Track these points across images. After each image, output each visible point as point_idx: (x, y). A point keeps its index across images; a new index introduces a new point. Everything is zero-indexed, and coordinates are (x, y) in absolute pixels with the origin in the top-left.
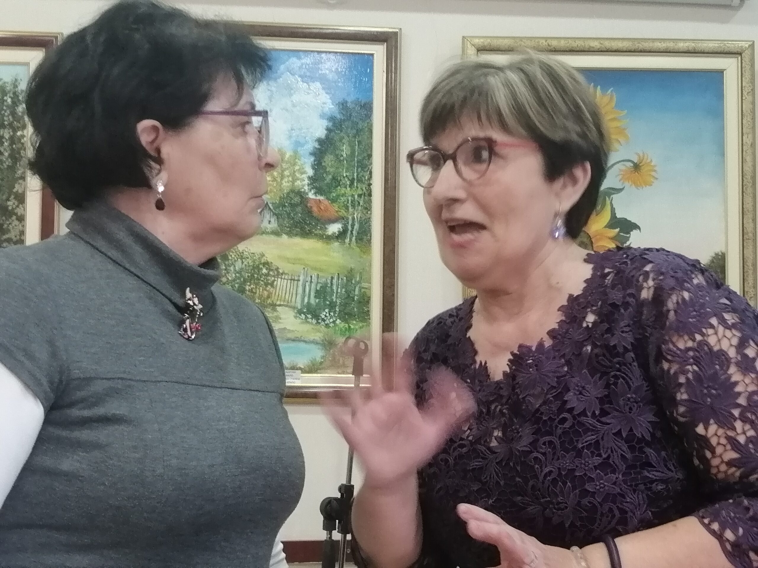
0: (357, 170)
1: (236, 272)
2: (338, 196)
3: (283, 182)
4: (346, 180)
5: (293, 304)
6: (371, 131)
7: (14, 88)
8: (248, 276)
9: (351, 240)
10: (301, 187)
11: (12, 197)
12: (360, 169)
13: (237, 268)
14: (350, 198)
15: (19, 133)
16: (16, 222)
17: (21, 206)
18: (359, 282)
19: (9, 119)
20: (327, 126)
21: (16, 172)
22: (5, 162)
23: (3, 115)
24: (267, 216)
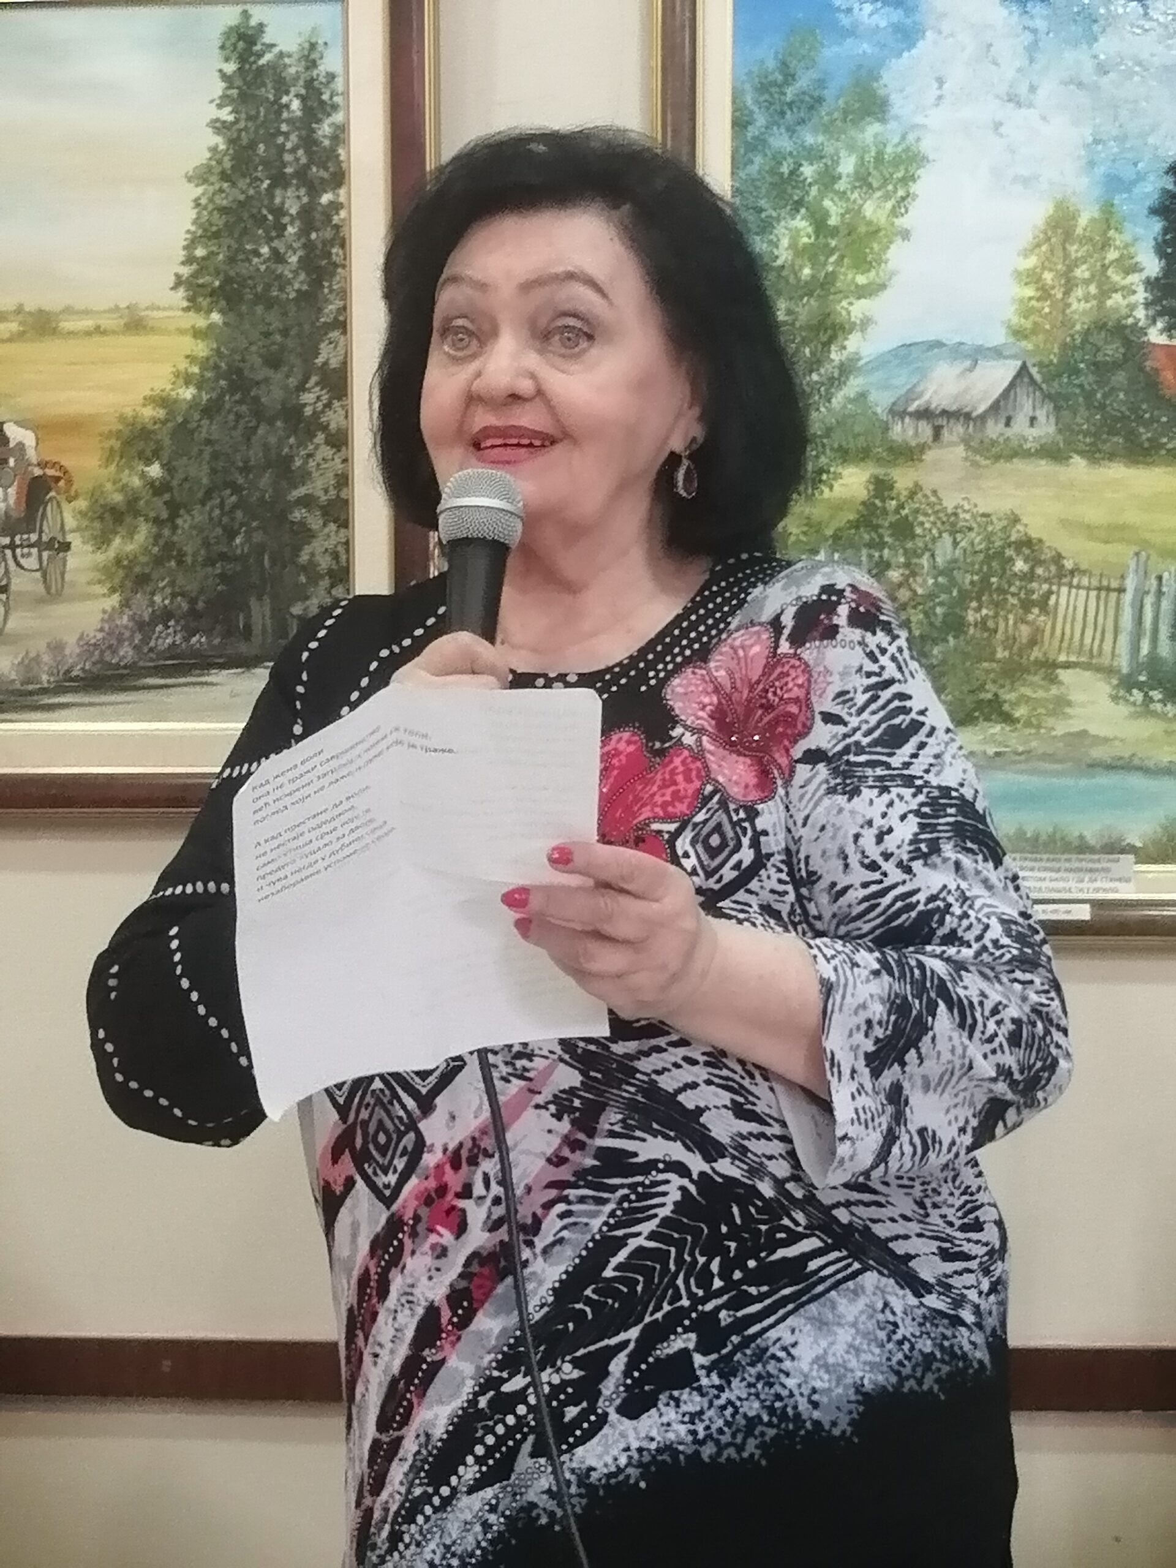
1: (937, 572)
3: (1072, 300)
5: (1106, 660)
7: (307, 68)
8: (972, 583)
10: (1124, 311)
11: (314, 379)
13: (939, 560)
15: (325, 198)
16: (326, 451)
17: (336, 404)
19: (297, 160)
21: (320, 310)
22: (289, 282)
23: (281, 149)
24: (1025, 404)
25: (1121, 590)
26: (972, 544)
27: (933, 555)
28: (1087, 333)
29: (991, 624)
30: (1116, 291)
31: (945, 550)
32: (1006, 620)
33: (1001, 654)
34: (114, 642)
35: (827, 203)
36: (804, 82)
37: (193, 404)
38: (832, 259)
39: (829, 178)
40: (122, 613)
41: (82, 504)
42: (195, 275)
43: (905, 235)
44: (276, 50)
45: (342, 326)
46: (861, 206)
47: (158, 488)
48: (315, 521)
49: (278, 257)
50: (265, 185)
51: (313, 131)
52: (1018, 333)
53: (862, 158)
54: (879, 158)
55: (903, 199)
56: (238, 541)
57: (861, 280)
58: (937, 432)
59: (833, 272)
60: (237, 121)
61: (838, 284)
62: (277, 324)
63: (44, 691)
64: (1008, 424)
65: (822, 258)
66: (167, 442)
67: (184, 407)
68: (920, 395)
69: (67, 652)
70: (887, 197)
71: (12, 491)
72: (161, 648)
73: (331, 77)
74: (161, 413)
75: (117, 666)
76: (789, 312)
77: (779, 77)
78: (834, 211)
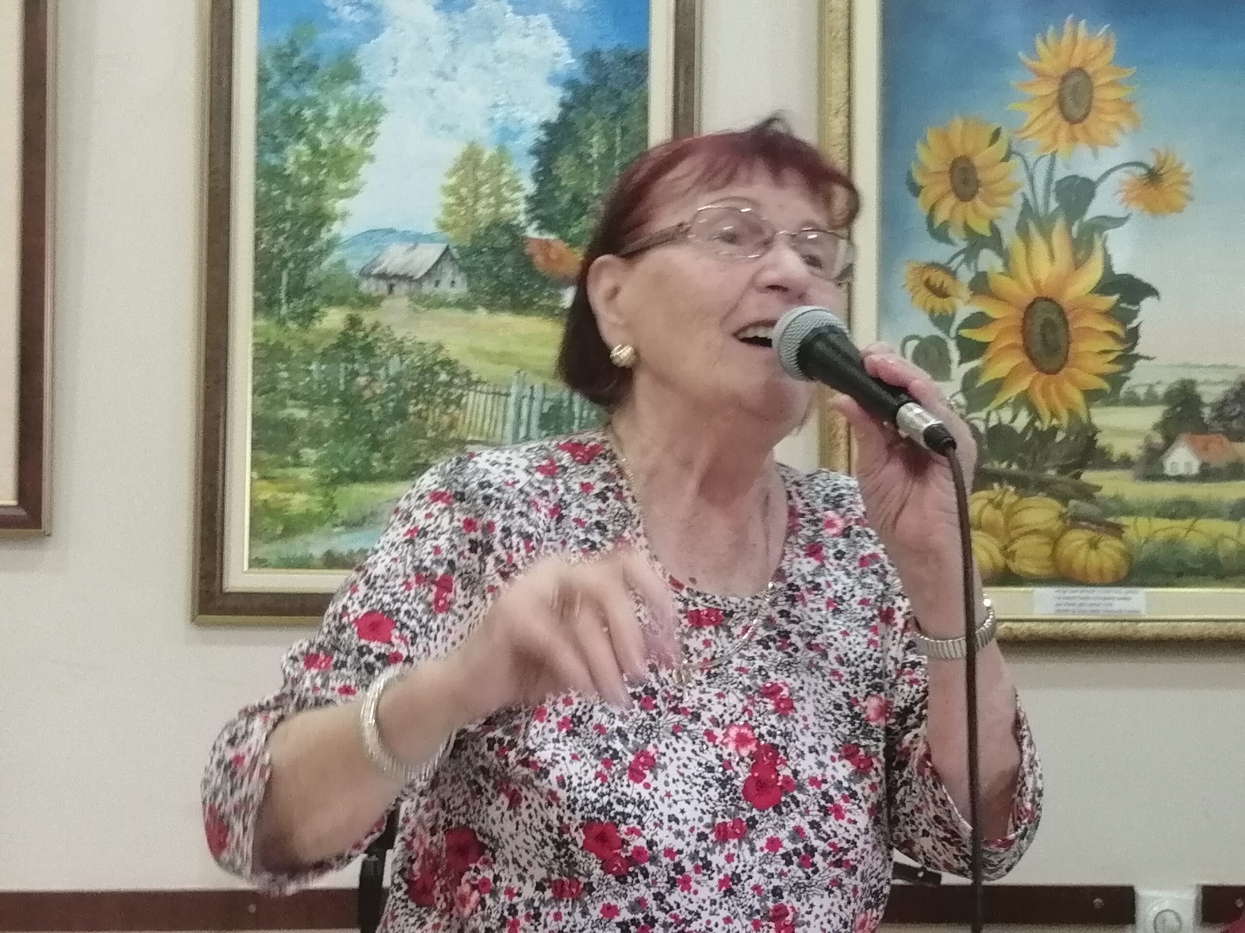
1: (390, 379)
3: (479, 207)
5: (497, 440)
8: (412, 387)
10: (512, 217)
13: (391, 371)
20: (562, 99)
24: (448, 273)
25: (508, 395)
26: (412, 361)
27: (387, 369)
28: (488, 229)
29: (424, 414)
30: (508, 202)
31: (395, 366)
32: (434, 412)
33: (431, 434)
35: (320, 135)
36: (305, 54)
38: (324, 171)
39: (321, 119)
43: (371, 158)
46: (342, 138)
52: (444, 226)
53: (343, 107)
54: (355, 107)
55: (369, 136)
57: (342, 186)
58: (391, 288)
59: (323, 181)
61: (326, 189)
64: (437, 283)
65: (316, 171)
68: (380, 264)
70: (359, 133)
76: (294, 205)
77: (287, 50)
78: (324, 140)
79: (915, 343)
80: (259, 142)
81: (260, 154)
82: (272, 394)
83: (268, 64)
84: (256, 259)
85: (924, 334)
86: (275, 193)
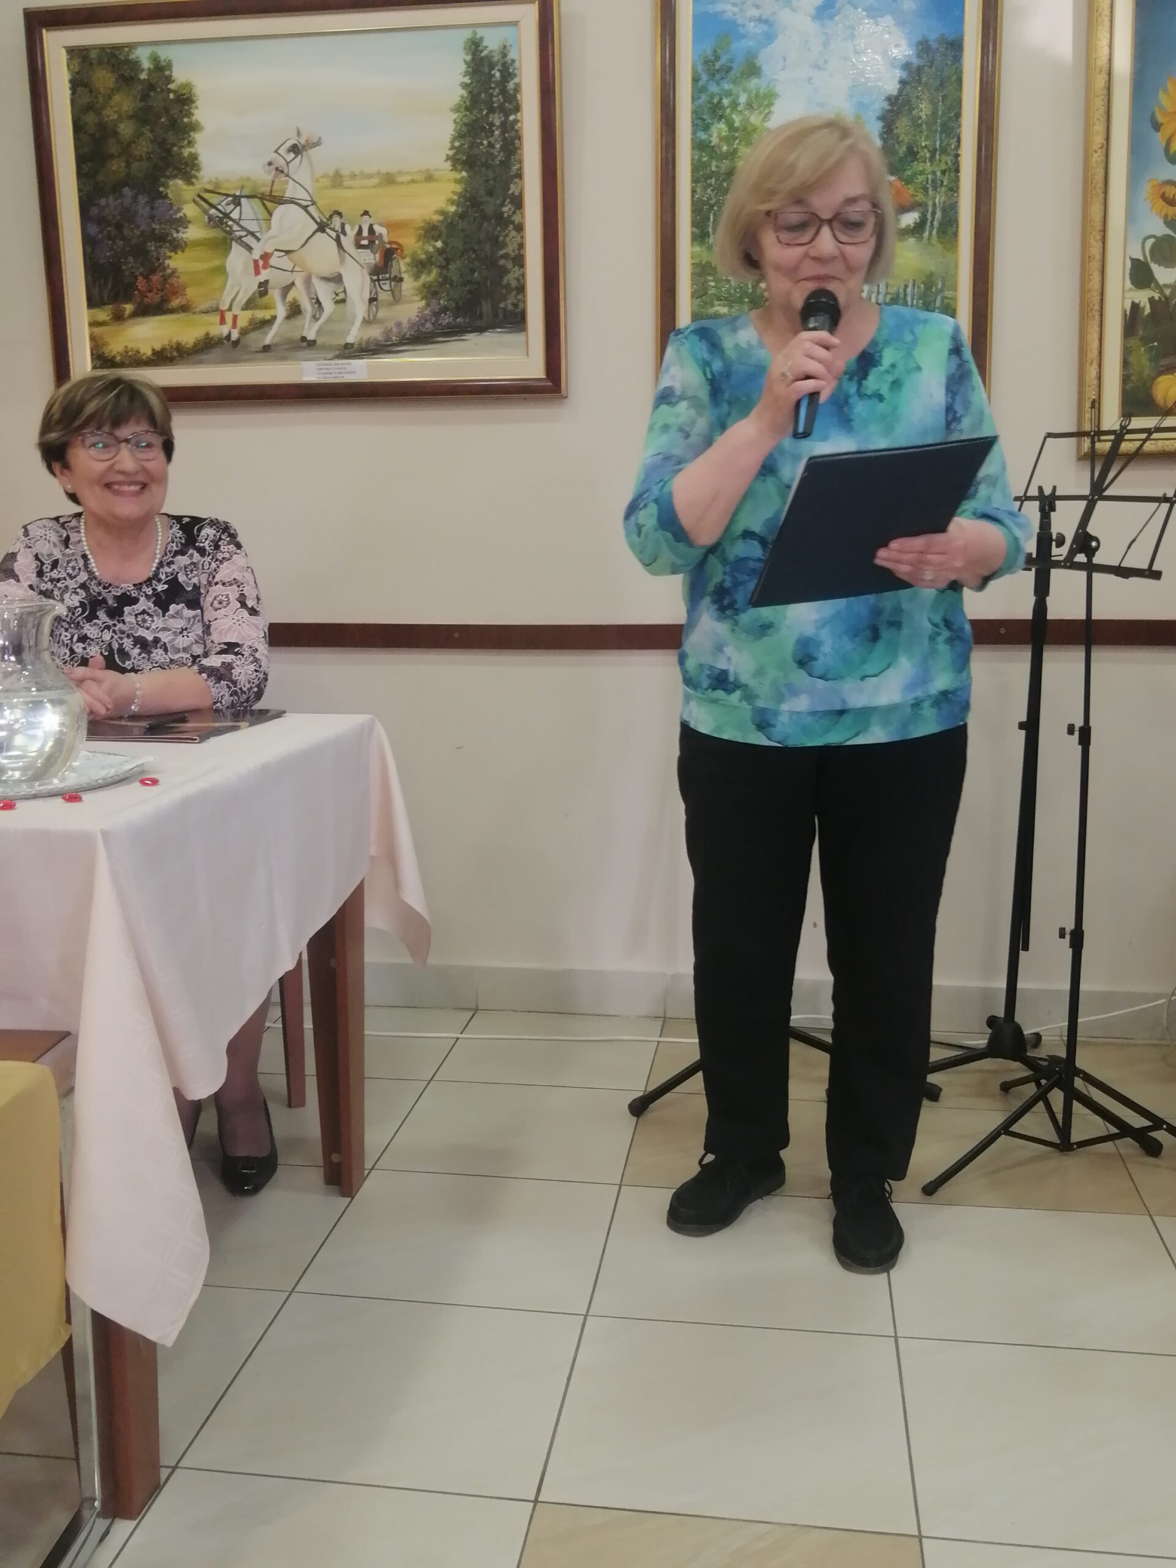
0: (940, 135)
2: (915, 174)
4: (926, 151)
6: (960, 81)
7: (503, 58)
9: (930, 234)
11: (508, 201)
12: (944, 136)
14: (930, 176)
15: (512, 118)
16: (513, 233)
17: (518, 212)
18: (941, 291)
19: (499, 100)
20: (900, 77)
21: (510, 169)
22: (496, 157)
23: (492, 95)
34: (423, 321)
35: (734, 116)
36: (724, 60)
37: (455, 213)
38: (737, 142)
39: (734, 105)
40: (426, 309)
41: (408, 260)
42: (456, 154)
44: (489, 49)
45: (519, 175)
46: (749, 118)
47: (441, 252)
48: (509, 265)
49: (491, 145)
50: (484, 113)
51: (506, 87)
53: (749, 95)
54: (757, 95)
55: (768, 114)
56: (476, 274)
59: (736, 148)
60: (471, 83)
61: (739, 154)
62: (491, 176)
63: (393, 345)
65: (732, 142)
66: (444, 231)
67: (451, 214)
69: (403, 326)
70: (761, 113)
71: (378, 255)
72: (444, 324)
73: (513, 61)
74: (441, 218)
75: (425, 333)
76: (717, 167)
77: (713, 58)
78: (737, 120)
79: (1152, 240)
80: (694, 125)
81: (694, 133)
82: (704, 297)
83: (699, 69)
84: (693, 205)
85: (1159, 234)
86: (705, 159)
